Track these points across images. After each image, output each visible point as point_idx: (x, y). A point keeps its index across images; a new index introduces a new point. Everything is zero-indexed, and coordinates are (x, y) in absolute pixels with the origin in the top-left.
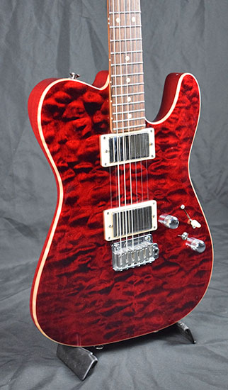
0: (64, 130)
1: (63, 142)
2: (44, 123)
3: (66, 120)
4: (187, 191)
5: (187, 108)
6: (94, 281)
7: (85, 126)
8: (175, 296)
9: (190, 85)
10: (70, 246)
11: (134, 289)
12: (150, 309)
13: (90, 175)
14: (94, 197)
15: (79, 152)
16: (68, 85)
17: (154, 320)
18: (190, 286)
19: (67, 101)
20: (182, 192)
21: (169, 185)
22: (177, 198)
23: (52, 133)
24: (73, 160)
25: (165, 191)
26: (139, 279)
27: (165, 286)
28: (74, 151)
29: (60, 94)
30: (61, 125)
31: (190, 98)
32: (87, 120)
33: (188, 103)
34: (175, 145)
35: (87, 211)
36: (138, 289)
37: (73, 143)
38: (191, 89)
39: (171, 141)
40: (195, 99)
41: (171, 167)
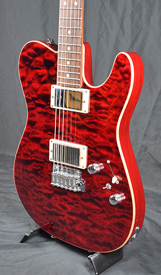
0: (31, 75)
1: (30, 83)
2: (21, 67)
3: (33, 68)
4: (114, 150)
5: (119, 81)
6: (41, 184)
7: (43, 75)
8: (97, 230)
9: (123, 62)
10: (30, 153)
11: (67, 206)
12: (78, 228)
13: (44, 110)
14: (45, 126)
15: (39, 93)
16: (36, 45)
17: (80, 238)
18: (110, 230)
19: (34, 56)
20: (109, 149)
21: (99, 139)
22: (105, 152)
23: (24, 74)
24: (35, 96)
25: (96, 143)
26: (71, 201)
27: (89, 218)
28: (36, 90)
29: (31, 50)
30: (30, 70)
31: (122, 74)
32: (45, 71)
33: (120, 77)
34: (107, 109)
35: (40, 134)
36: (70, 208)
37: (36, 85)
38: (124, 66)
39: (103, 104)
40: (127, 76)
41: (102, 126)
